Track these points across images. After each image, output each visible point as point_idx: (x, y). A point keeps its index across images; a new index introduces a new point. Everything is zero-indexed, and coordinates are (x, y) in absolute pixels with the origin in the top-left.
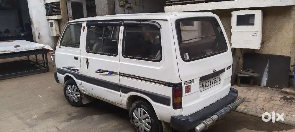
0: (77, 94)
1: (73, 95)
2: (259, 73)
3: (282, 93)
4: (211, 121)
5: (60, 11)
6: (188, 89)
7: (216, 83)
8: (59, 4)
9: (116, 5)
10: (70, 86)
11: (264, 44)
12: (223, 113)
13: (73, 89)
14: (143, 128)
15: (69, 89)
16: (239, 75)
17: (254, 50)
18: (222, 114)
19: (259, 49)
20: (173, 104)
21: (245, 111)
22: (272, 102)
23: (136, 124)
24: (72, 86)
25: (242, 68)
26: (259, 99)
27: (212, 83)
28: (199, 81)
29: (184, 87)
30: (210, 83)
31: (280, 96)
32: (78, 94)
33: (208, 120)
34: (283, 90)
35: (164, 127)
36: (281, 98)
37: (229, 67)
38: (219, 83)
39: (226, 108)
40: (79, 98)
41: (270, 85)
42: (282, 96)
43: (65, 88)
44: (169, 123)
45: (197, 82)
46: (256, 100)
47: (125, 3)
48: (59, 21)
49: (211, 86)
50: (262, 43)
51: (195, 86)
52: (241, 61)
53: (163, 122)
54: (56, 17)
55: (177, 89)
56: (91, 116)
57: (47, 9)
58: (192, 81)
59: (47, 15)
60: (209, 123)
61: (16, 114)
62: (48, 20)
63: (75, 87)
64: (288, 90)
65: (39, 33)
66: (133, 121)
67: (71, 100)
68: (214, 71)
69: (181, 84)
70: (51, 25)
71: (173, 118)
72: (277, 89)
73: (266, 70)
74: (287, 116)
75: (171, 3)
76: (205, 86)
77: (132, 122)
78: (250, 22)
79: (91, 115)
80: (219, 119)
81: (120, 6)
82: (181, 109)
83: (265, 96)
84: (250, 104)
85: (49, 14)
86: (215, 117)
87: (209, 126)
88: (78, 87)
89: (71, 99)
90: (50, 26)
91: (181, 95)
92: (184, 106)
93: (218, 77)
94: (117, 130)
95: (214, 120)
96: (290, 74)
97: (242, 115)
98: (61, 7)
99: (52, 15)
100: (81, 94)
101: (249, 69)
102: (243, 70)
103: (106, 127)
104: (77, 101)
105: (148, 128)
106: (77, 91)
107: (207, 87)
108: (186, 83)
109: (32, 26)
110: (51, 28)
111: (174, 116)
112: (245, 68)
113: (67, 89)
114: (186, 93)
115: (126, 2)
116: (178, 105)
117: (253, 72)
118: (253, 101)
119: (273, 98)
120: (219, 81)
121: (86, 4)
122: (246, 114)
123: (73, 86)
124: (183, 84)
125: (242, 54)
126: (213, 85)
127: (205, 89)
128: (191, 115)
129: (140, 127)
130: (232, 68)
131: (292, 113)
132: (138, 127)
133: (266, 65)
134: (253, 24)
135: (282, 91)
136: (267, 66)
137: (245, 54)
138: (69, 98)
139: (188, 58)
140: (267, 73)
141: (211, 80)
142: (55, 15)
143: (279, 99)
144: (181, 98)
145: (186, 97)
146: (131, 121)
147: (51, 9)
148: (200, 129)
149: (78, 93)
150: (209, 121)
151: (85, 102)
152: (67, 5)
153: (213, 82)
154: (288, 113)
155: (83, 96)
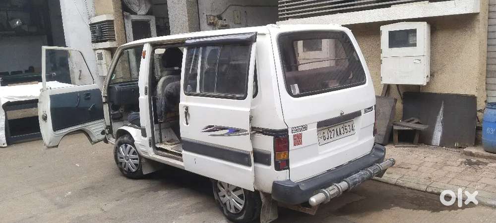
0: (134, 159)
1: (128, 160)
2: (426, 125)
3: (464, 155)
4: (336, 190)
5: (114, 35)
6: (298, 140)
7: (346, 133)
8: (113, 24)
9: (201, 22)
10: (123, 146)
11: (434, 76)
12: (357, 180)
13: (128, 152)
14: (232, 205)
15: (122, 150)
16: (396, 128)
17: (419, 86)
18: (355, 180)
19: (425, 84)
20: (276, 163)
21: (401, 182)
22: (446, 168)
23: (222, 198)
24: (126, 146)
25: (401, 116)
26: (426, 164)
27: (340, 134)
28: (316, 128)
29: (291, 135)
30: (337, 133)
31: (460, 160)
32: (137, 159)
33: (331, 188)
34: (467, 149)
35: (263, 200)
36: (462, 163)
37: (368, 109)
38: (351, 133)
39: (362, 173)
40: (137, 164)
41: (446, 142)
42: (464, 160)
43: (117, 150)
44: (271, 194)
45: (313, 129)
46: (421, 165)
47: (216, 19)
48: (111, 51)
49: (338, 137)
50: (431, 75)
51: (311, 135)
52: (399, 105)
53: (262, 192)
54: (108, 45)
55: (281, 138)
56: (155, 192)
57: (93, 32)
58: (305, 128)
59: (93, 42)
60: (332, 193)
61: (40, 191)
62: (95, 50)
63: (131, 148)
64: (474, 150)
65: (80, 71)
66: (218, 195)
67: (125, 169)
68: (341, 114)
69: (286, 131)
70: (100, 57)
71: (276, 185)
72: (458, 150)
73: (440, 118)
74: (466, 187)
75: (287, 16)
76: (327, 137)
77: (216, 198)
78: (411, 43)
79: (156, 190)
80: (349, 187)
81: (208, 25)
82: (288, 170)
83: (436, 160)
84: (410, 172)
85: (97, 39)
86: (343, 185)
87: (332, 197)
88: (135, 148)
89: (125, 167)
90: (97, 59)
91: (287, 148)
92: (292, 166)
93: (350, 124)
94: (194, 211)
95: (340, 189)
96: (478, 125)
97: (395, 188)
98: (115, 28)
99: (101, 41)
100: (141, 157)
101: (412, 119)
102: (403, 119)
103: (177, 207)
104: (134, 170)
105: (241, 205)
106: (134, 153)
107: (331, 138)
108: (296, 129)
109: (69, 60)
110: (99, 62)
111: (278, 182)
112: (406, 116)
113: (119, 151)
114: (295, 145)
115: (218, 17)
116: (282, 165)
117: (418, 123)
118: (414, 167)
119: (448, 163)
120: (353, 130)
121: (156, 23)
122: (401, 187)
123: (129, 146)
124: (290, 131)
125: (400, 94)
126: (341, 136)
127: (327, 141)
128: (304, 182)
129: (228, 203)
130: (374, 110)
131: (475, 183)
132: (225, 204)
133: (439, 110)
134: (415, 45)
135: (464, 151)
136: (441, 112)
137: (405, 94)
138: (123, 166)
139: (297, 92)
140: (441, 124)
141: (338, 128)
142: (105, 41)
143: (459, 163)
144: (287, 153)
145: (294, 152)
146: (215, 194)
147: (100, 32)
148: (317, 201)
149: (137, 156)
150: (332, 191)
151: (146, 171)
152: (126, 26)
153: (342, 132)
154: (469, 184)
155: (143, 161)
